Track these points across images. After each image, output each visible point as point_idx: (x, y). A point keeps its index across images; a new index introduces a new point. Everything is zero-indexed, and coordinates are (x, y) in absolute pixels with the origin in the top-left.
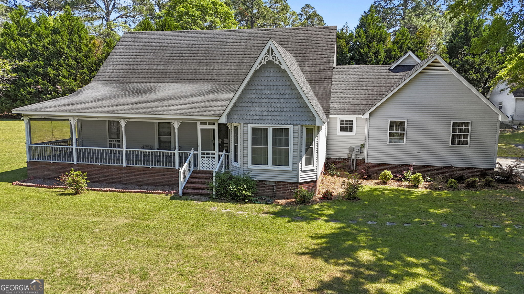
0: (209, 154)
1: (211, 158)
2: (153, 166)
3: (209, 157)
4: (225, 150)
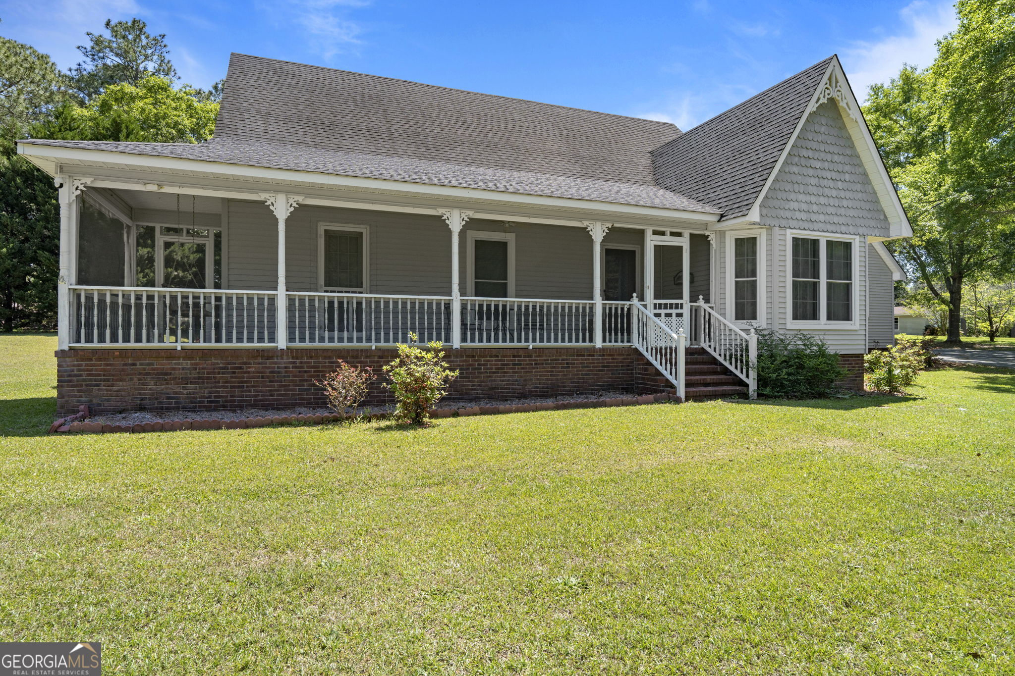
0: (671, 306)
1: (674, 315)
2: (538, 344)
3: (670, 315)
4: (701, 297)
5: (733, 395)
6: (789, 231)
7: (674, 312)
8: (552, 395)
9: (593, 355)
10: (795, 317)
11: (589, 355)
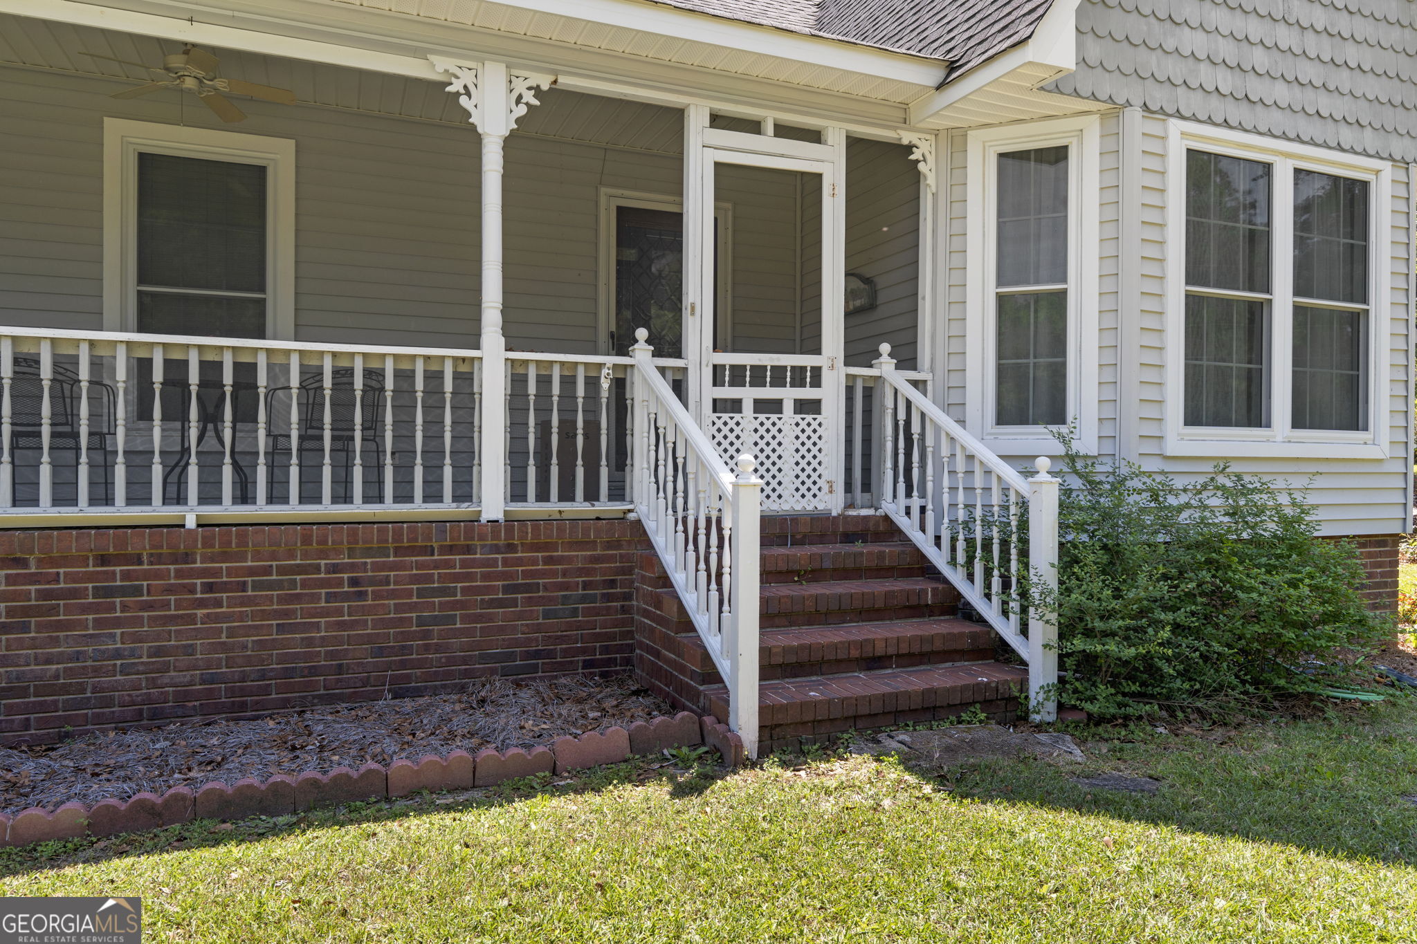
0: (778, 376)
1: (788, 407)
2: (227, 510)
3: (774, 406)
4: (885, 348)
5: (965, 705)
6: (1175, 125)
7: (788, 394)
8: (285, 704)
9: (468, 549)
10: (1193, 418)
11: (451, 549)
